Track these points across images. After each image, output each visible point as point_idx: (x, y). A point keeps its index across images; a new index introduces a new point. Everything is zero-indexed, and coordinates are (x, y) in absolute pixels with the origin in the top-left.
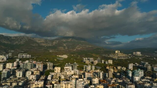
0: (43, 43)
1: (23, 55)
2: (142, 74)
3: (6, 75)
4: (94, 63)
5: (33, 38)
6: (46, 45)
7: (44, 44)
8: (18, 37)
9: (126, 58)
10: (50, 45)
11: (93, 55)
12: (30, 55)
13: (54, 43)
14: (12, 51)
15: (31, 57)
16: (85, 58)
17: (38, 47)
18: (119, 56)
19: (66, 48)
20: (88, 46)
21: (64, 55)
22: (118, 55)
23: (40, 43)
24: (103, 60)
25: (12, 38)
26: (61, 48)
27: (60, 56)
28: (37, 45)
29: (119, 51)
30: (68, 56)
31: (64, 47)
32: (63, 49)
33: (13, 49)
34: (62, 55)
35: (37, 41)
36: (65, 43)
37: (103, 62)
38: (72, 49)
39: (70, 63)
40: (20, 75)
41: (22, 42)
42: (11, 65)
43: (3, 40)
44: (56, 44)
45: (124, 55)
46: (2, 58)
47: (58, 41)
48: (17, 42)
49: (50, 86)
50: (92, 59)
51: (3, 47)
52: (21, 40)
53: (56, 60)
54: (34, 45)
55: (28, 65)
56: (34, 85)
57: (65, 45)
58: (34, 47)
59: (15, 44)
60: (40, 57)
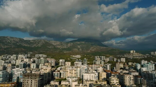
0: (59, 45)
1: (40, 55)
2: (153, 68)
3: (22, 66)
4: (105, 61)
5: (49, 41)
6: (61, 47)
7: (60, 47)
8: (36, 40)
9: (141, 57)
10: (65, 47)
11: (107, 55)
12: (46, 55)
13: (69, 45)
14: (31, 53)
15: (46, 57)
16: (96, 57)
17: (54, 49)
18: (134, 56)
19: (81, 50)
20: (103, 47)
21: (77, 55)
22: (133, 54)
23: (56, 45)
24: (115, 59)
25: (31, 41)
26: (76, 50)
27: (73, 56)
28: (53, 47)
29: (135, 51)
30: (81, 56)
31: (79, 49)
32: (78, 51)
33: (32, 51)
34: (75, 55)
35: (53, 44)
36: (79, 45)
37: (115, 60)
38: (86, 50)
39: (80, 60)
40: (34, 67)
41: (39, 45)
42: (27, 60)
43: (23, 43)
44: (70, 46)
45: (140, 55)
46: (21, 57)
47: (72, 44)
48: (35, 45)
49: (57, 73)
50: (104, 58)
51: (23, 49)
52: (38, 43)
53: (69, 59)
54: (50, 47)
55: (42, 61)
56: (43, 69)
57: (79, 47)
58: (50, 49)
59: (33, 46)
60: (55, 57)
